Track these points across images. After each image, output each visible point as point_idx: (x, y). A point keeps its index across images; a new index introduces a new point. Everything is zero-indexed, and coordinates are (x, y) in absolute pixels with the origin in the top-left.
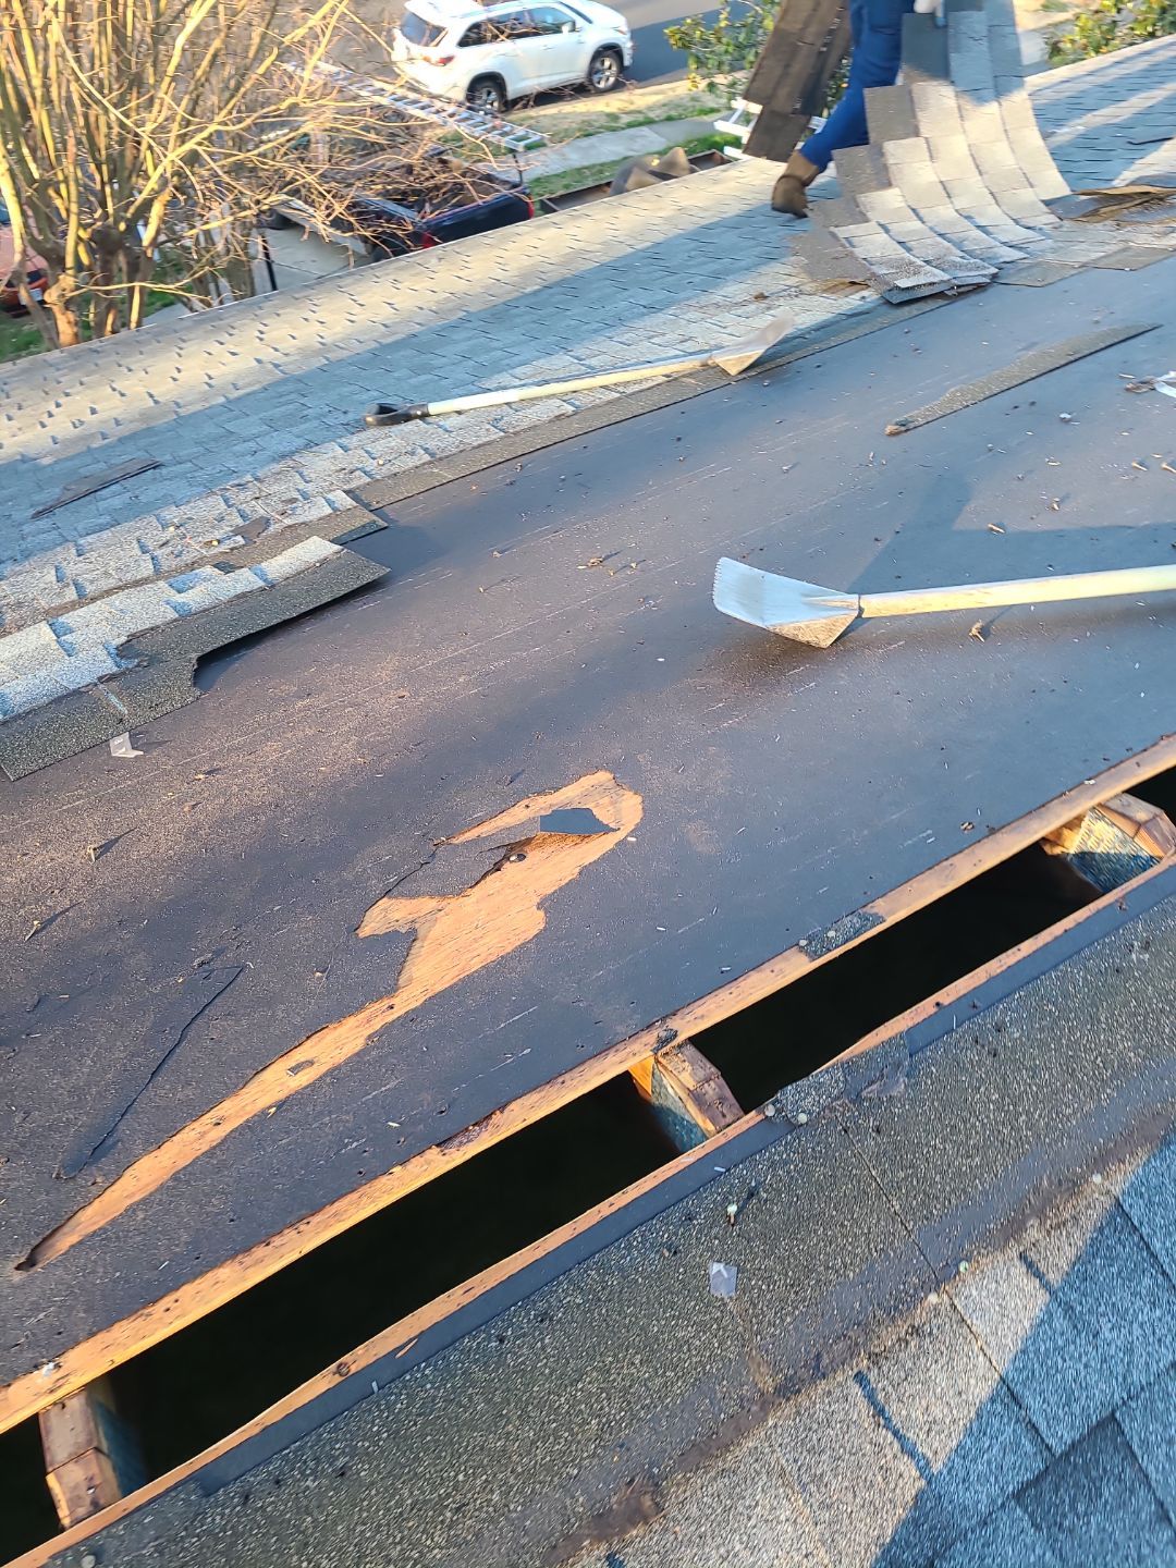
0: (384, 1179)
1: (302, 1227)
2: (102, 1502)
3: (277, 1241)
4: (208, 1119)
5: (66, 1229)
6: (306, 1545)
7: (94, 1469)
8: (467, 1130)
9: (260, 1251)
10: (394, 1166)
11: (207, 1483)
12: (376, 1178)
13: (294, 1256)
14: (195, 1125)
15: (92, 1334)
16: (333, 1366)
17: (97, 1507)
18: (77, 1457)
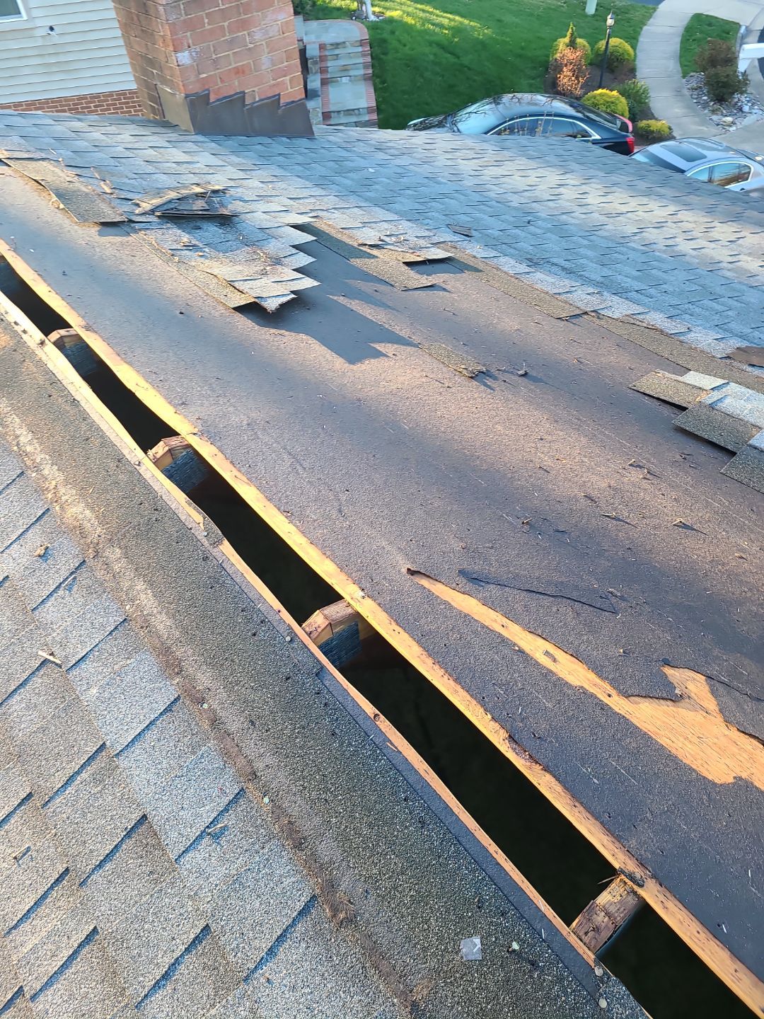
0: (482, 710)
1: (446, 677)
2: (311, 635)
3: (436, 667)
4: (505, 621)
5: (431, 581)
6: (304, 728)
7: (323, 627)
8: (525, 751)
9: (430, 661)
10: (491, 714)
11: (321, 672)
12: (482, 706)
13: (429, 677)
14: (500, 616)
15: (379, 604)
16: (378, 712)
17: (309, 634)
18: (326, 617)
